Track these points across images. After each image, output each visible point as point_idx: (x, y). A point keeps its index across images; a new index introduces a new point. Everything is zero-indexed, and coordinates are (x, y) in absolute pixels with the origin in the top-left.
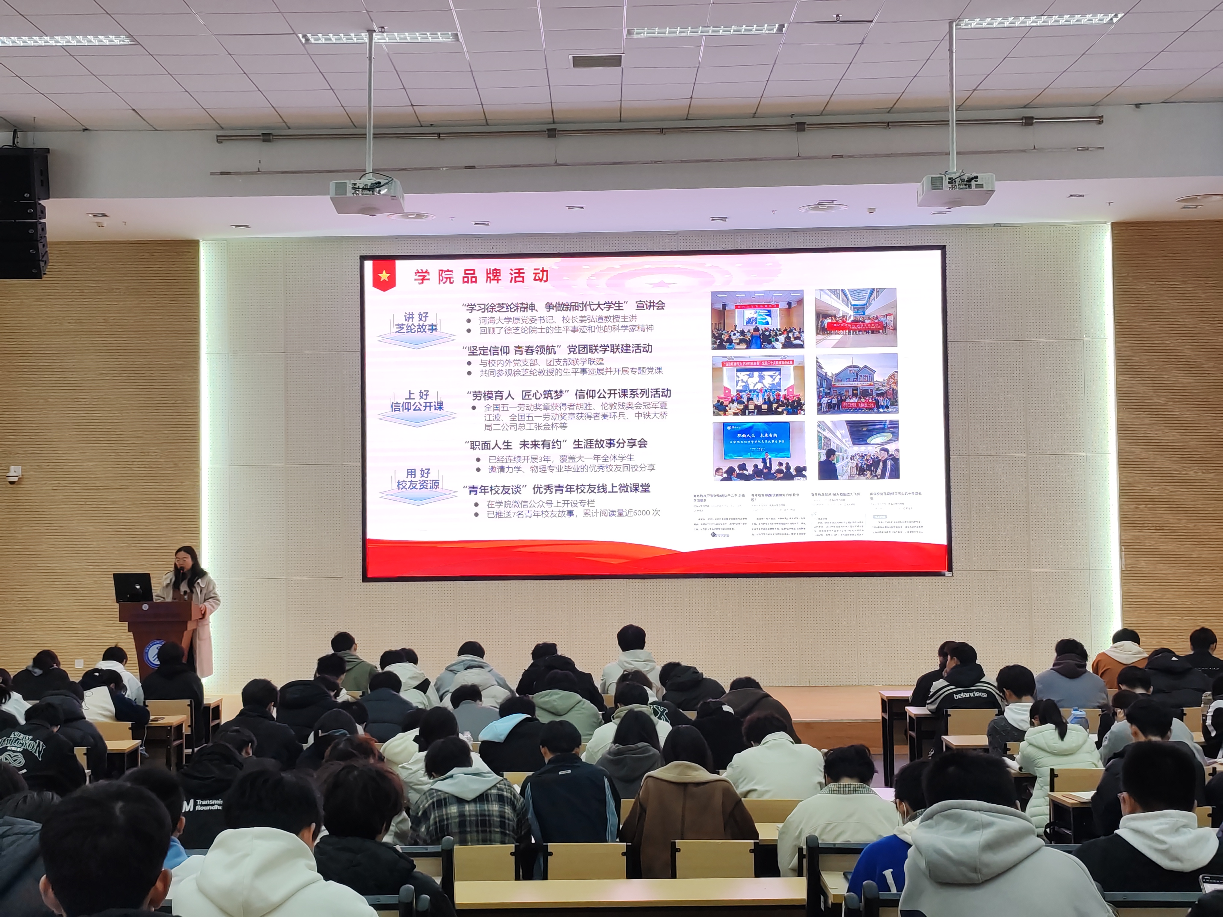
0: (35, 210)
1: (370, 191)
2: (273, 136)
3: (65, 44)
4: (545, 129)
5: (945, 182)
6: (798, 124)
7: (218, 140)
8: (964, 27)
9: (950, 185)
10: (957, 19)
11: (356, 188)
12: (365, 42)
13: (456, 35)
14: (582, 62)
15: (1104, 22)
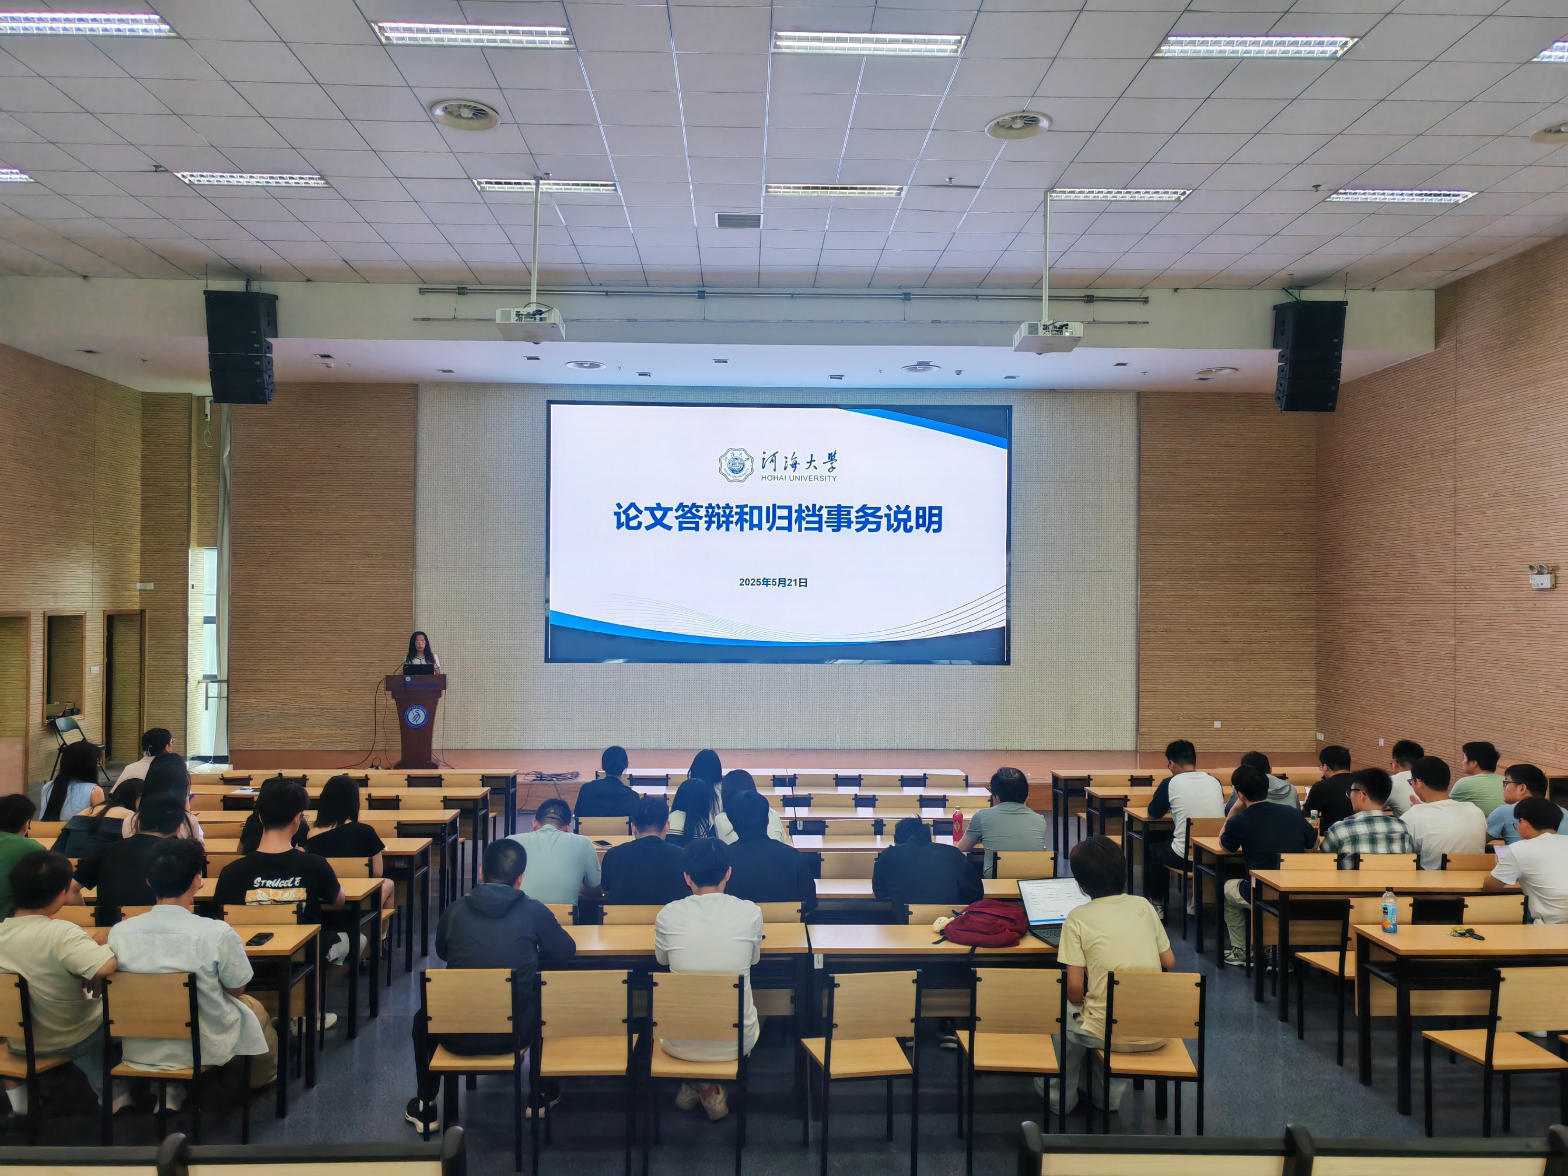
0: (261, 344)
1: (532, 318)
2: (467, 289)
3: (265, 184)
4: (696, 291)
5: (1041, 329)
6: (904, 294)
7: (420, 292)
8: (1055, 198)
9: (1044, 331)
10: (1052, 189)
11: (519, 315)
12: (534, 190)
13: (614, 185)
14: (726, 221)
15: (1173, 199)
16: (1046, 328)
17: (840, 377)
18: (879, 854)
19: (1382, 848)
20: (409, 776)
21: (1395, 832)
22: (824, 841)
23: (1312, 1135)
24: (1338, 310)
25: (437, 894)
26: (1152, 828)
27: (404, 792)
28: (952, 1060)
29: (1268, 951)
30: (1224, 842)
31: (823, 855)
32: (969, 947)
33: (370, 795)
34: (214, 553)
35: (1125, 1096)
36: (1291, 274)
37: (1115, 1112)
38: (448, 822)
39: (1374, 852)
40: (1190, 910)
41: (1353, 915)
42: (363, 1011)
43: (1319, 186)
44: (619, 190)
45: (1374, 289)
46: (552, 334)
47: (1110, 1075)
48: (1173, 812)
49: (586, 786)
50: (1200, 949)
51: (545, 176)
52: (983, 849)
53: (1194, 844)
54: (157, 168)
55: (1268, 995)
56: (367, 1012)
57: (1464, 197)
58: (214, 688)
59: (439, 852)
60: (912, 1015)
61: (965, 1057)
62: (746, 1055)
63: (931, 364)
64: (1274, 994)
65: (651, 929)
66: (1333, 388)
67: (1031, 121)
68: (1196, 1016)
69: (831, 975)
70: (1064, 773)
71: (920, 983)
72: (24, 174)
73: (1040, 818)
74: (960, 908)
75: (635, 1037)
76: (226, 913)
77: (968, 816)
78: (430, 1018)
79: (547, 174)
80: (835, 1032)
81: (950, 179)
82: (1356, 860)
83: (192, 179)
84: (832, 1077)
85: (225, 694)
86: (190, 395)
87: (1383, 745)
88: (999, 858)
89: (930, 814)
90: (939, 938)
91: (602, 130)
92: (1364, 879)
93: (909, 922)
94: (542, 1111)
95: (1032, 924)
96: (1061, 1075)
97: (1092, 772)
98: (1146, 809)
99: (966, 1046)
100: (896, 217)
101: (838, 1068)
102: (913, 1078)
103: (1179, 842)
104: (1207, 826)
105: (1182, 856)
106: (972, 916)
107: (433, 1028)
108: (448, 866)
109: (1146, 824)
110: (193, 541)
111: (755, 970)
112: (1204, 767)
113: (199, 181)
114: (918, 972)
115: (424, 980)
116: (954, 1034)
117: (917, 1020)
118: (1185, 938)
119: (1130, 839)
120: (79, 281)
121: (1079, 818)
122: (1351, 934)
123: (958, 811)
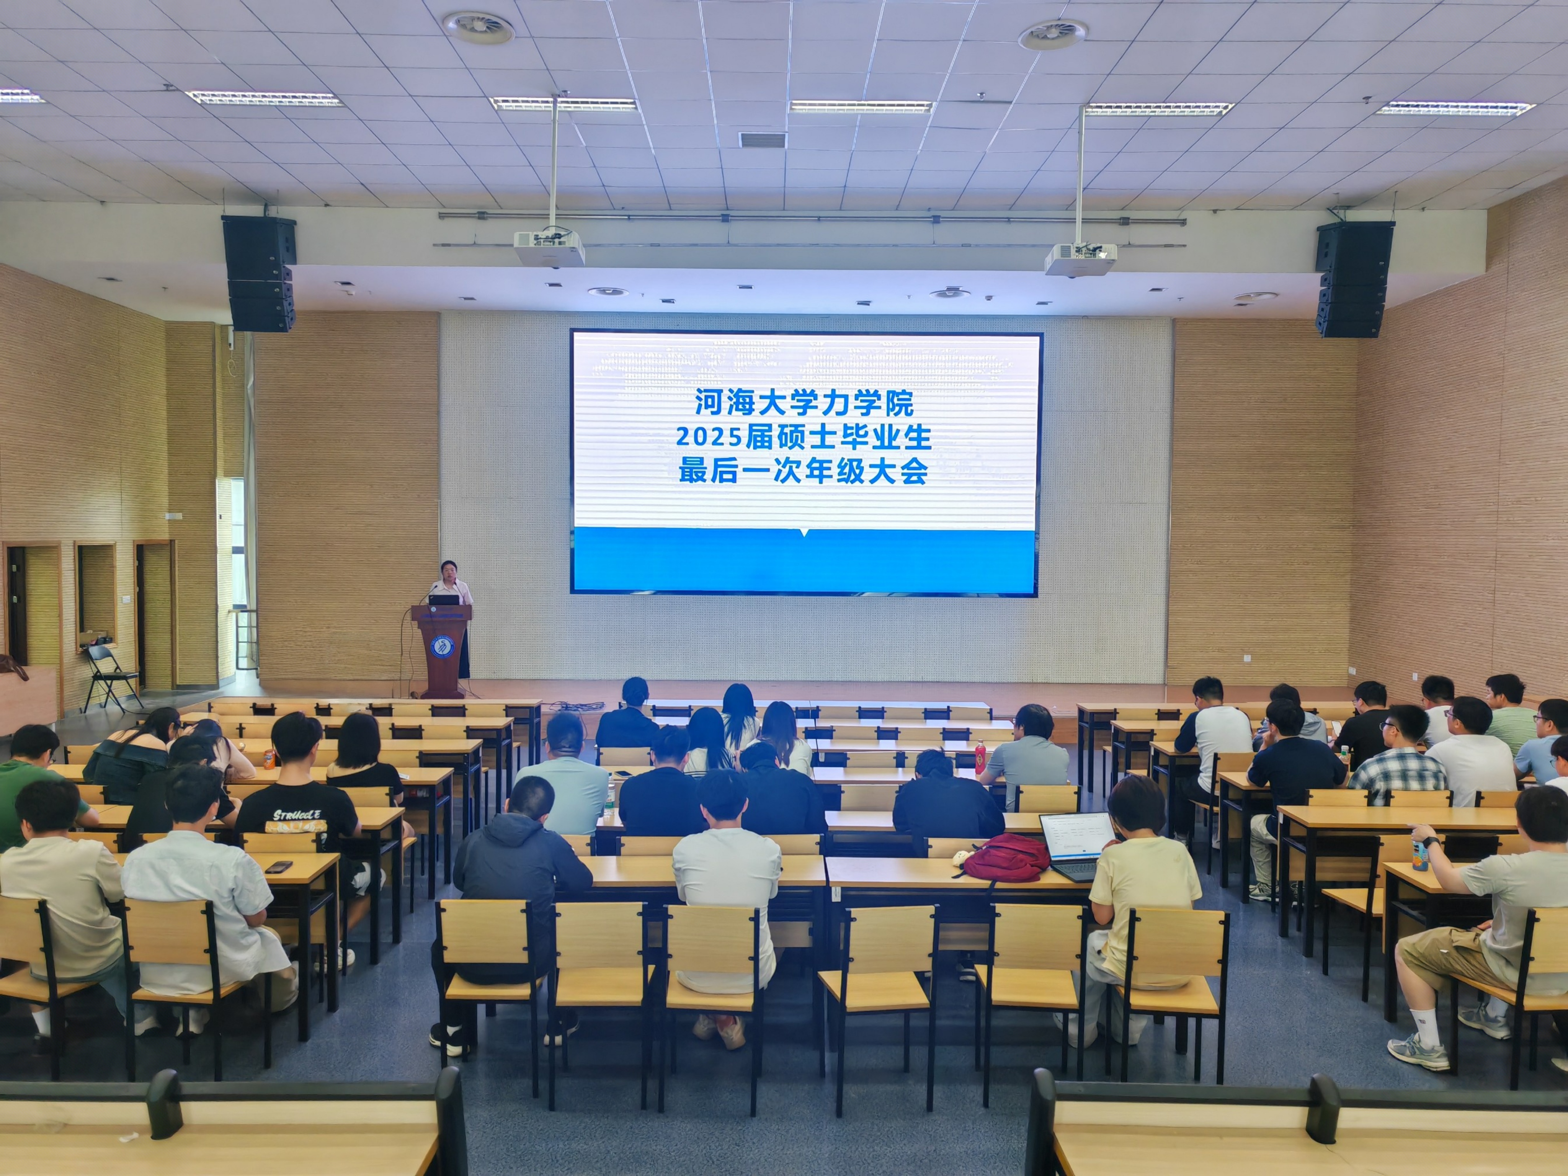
0: (280, 271)
1: (550, 242)
2: (487, 214)
3: (278, 104)
4: (720, 214)
5: (1073, 251)
6: (934, 217)
7: (440, 217)
8: (1091, 114)
9: (1077, 254)
10: (1087, 104)
11: (538, 239)
12: (552, 109)
13: (634, 103)
14: (749, 141)
15: (1215, 114)
16: (1079, 250)
17: (867, 303)
18: (900, 787)
19: (1414, 785)
20: (432, 706)
21: (1427, 770)
22: (846, 773)
23: (1338, 1084)
24: (1385, 230)
25: (461, 823)
26: (1178, 762)
27: (428, 722)
28: (971, 993)
29: (1294, 886)
30: (1252, 777)
31: (844, 787)
32: (989, 882)
33: (393, 724)
34: (241, 484)
35: (1145, 1031)
36: (1338, 194)
37: (1134, 1046)
38: (470, 752)
39: (1406, 789)
40: (1216, 844)
41: (1382, 853)
42: (386, 937)
43: (1370, 97)
44: (640, 111)
45: (1423, 209)
46: (572, 260)
47: (1129, 1010)
48: (1199, 746)
49: (606, 716)
50: (1225, 884)
51: (563, 93)
52: (1005, 783)
53: (1221, 779)
54: (168, 87)
55: (1293, 931)
56: (390, 939)
57: (1521, 110)
58: (244, 618)
59: (462, 780)
60: (930, 950)
61: (982, 992)
62: (763, 988)
63: (961, 289)
64: (1299, 929)
65: (665, 862)
66: (1377, 313)
67: (1067, 30)
68: (1219, 955)
69: (847, 909)
70: (1090, 706)
71: (938, 918)
72: (36, 94)
73: (1063, 752)
74: (980, 842)
75: (651, 968)
76: (246, 841)
77: (990, 749)
78: (445, 948)
79: (565, 91)
80: (851, 965)
81: (981, 94)
82: (1388, 797)
83: (204, 98)
84: (848, 1010)
85: (254, 624)
86: (213, 324)
87: (1416, 679)
88: (1022, 792)
89: (953, 747)
90: (959, 872)
91: (620, 43)
92: (1394, 816)
93: (929, 856)
94: (558, 1039)
95: (1053, 859)
96: (1080, 1011)
97: (1119, 706)
98: (1173, 743)
99: (984, 980)
100: (925, 135)
101: (854, 1002)
102: (931, 1011)
103: (1206, 777)
104: (1235, 762)
105: (1208, 790)
106: (993, 851)
107: (449, 957)
108: (471, 795)
109: (1172, 758)
110: (220, 471)
111: (773, 904)
112: (1232, 701)
113: (210, 100)
114: (936, 908)
115: (439, 910)
116: (973, 967)
117: (935, 955)
118: (1209, 873)
119: (1156, 774)
120: (98, 206)
121: (1105, 751)
122: (1380, 871)
123: (981, 744)
